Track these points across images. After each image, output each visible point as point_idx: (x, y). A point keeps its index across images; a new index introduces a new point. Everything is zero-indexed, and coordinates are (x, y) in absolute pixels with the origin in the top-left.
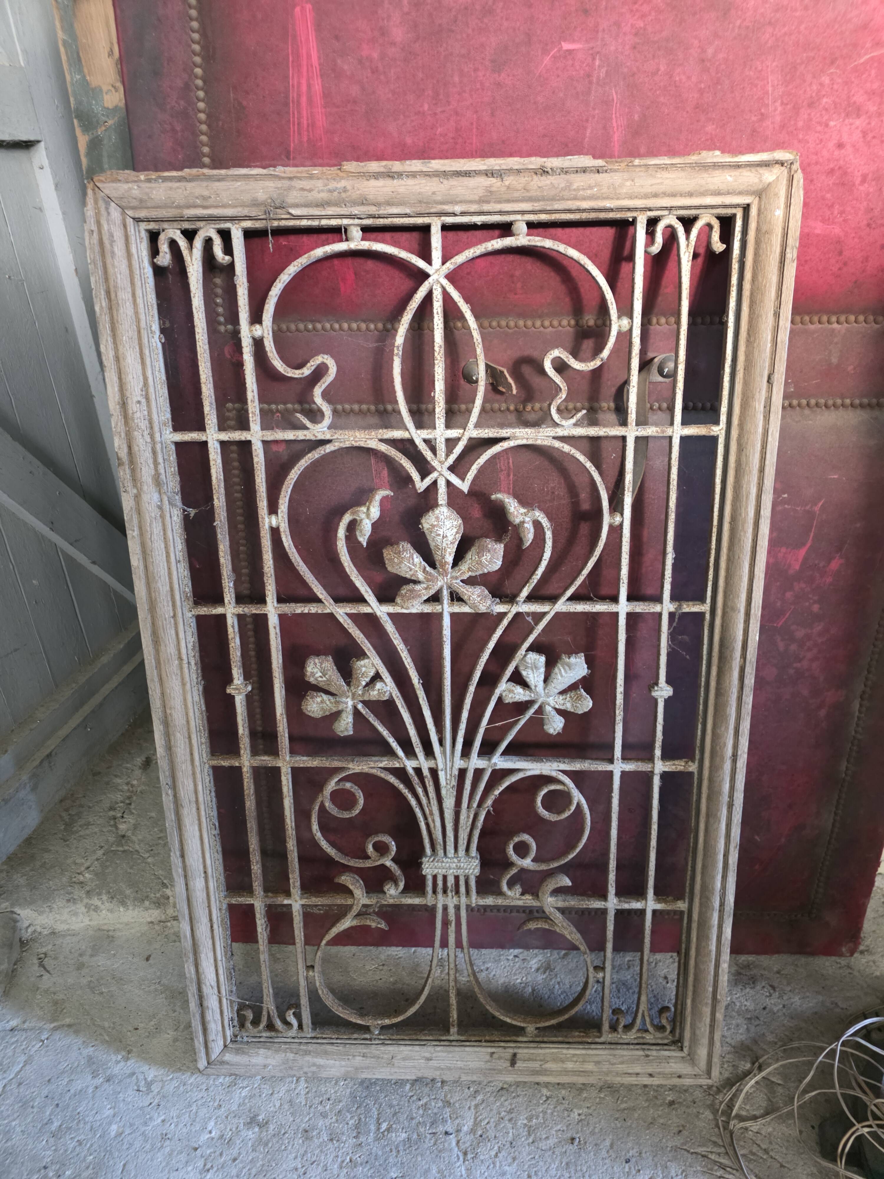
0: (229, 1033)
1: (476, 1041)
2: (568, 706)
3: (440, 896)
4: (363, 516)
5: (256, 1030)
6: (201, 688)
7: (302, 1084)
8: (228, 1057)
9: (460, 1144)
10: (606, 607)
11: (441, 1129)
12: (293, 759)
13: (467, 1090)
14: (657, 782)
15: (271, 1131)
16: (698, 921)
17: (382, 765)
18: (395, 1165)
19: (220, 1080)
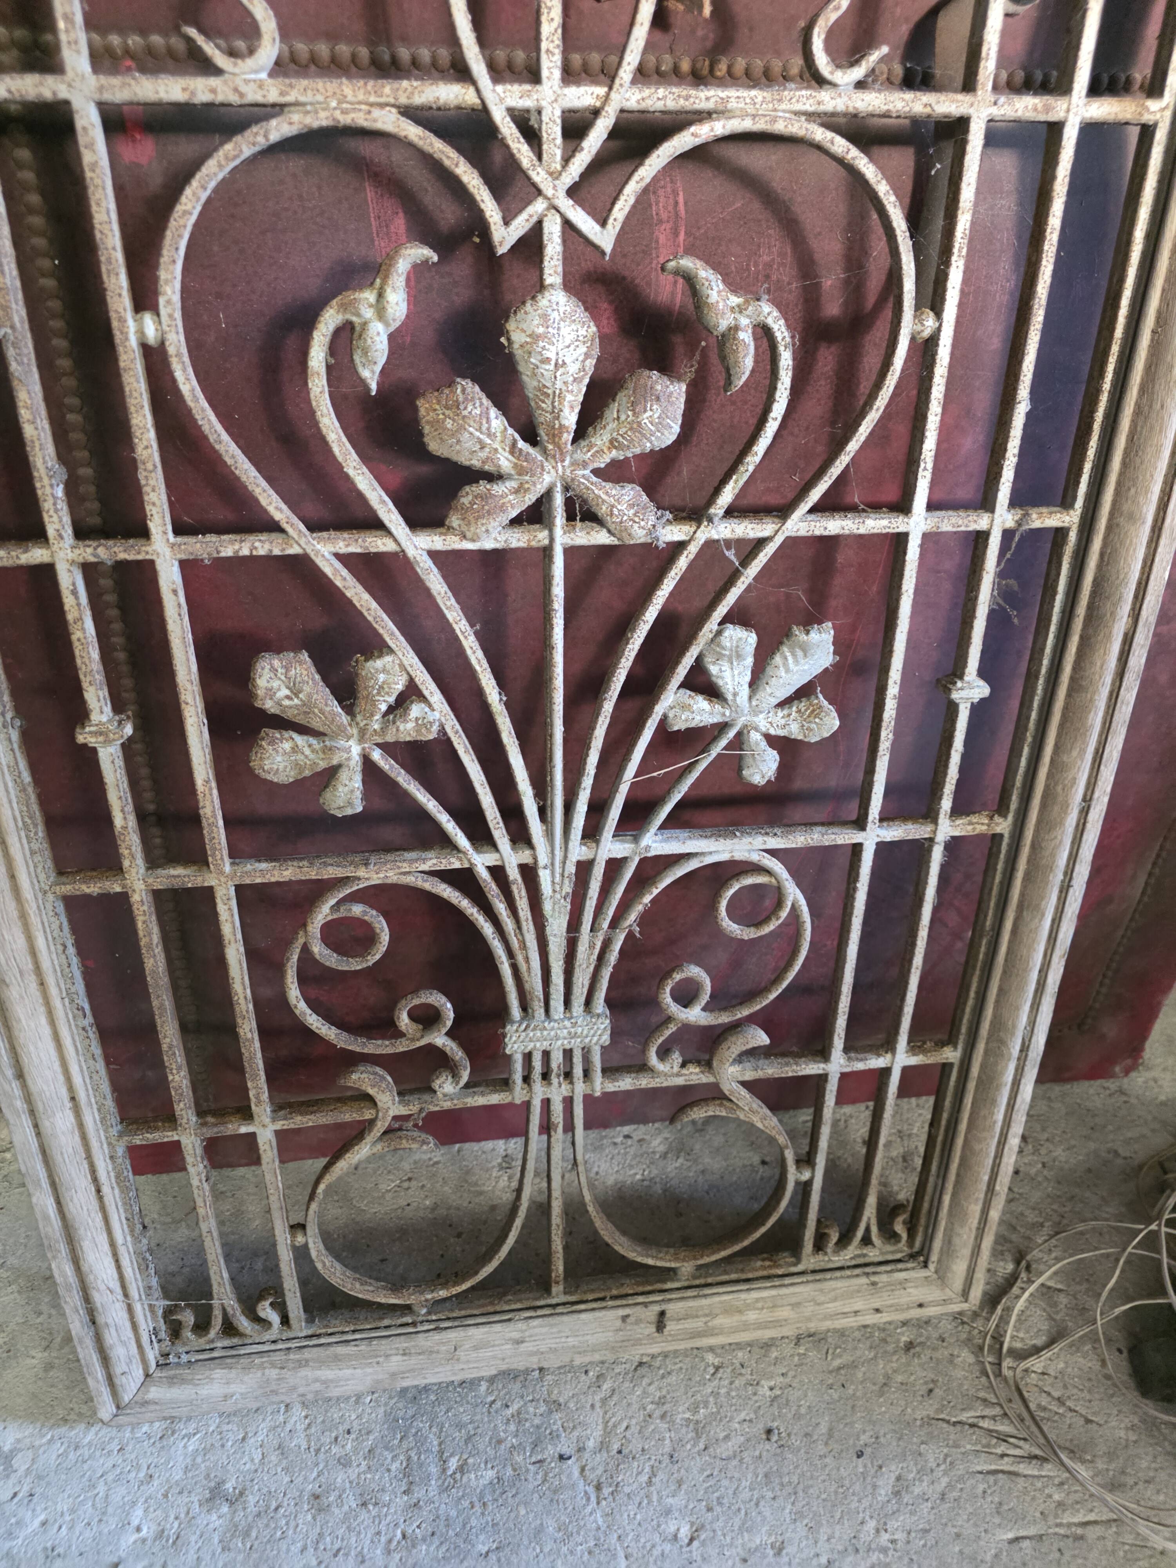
0: (152, 1356)
1: (596, 1300)
2: (794, 730)
3: (538, 1086)
4: (368, 313)
5: (202, 1341)
6: (15, 735)
7: (298, 1412)
8: (154, 1393)
9: (587, 1473)
10: (885, 522)
11: (551, 1451)
12: (239, 870)
13: (583, 1377)
14: (937, 856)
15: (251, 1508)
16: (979, 1077)
17: (425, 867)
18: (483, 1530)
19: (144, 1431)
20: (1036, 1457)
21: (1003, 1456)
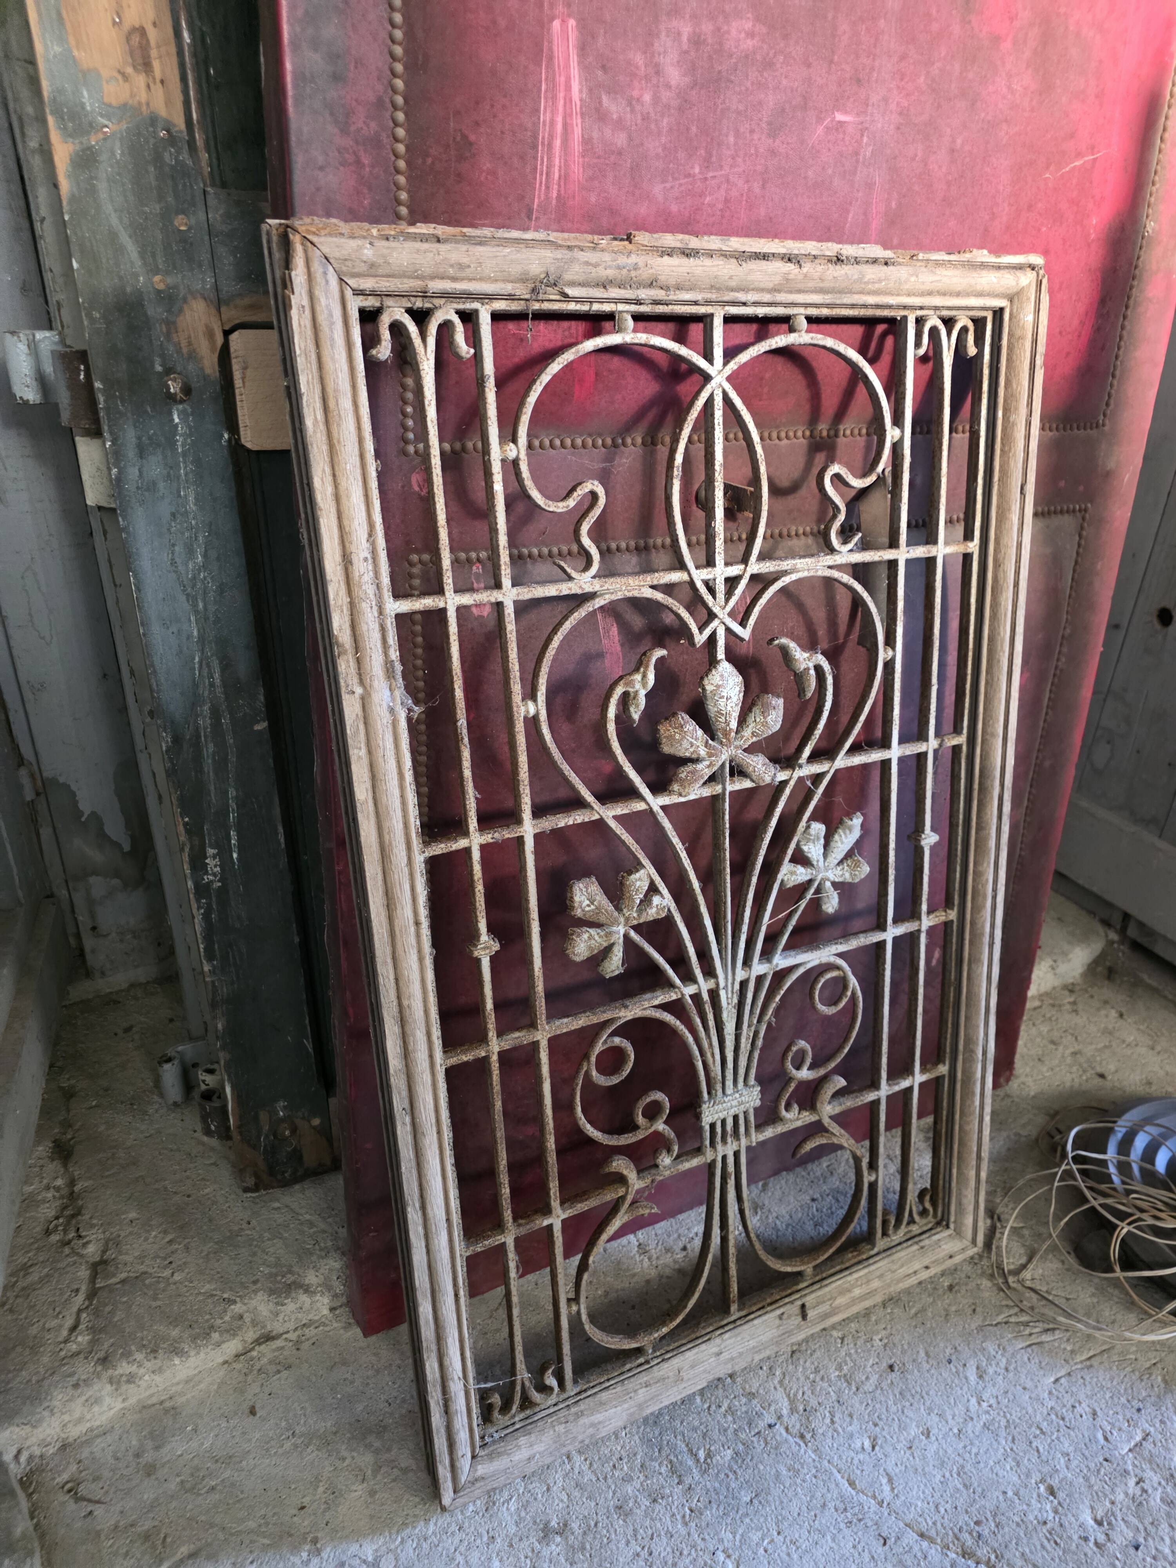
0: (477, 1437)
1: (759, 1309)
2: (847, 877)
3: (719, 1147)
4: (638, 686)
5: (507, 1418)
6: (432, 960)
7: (578, 1459)
8: (479, 1471)
9: (791, 1430)
10: (880, 754)
11: (762, 1425)
12: (552, 1026)
13: (761, 1372)
14: (923, 940)
15: (578, 1531)
16: (962, 1079)
17: (656, 1002)
18: (741, 1488)
19: (471, 1509)
20: (1048, 1330)
21: (1031, 1334)
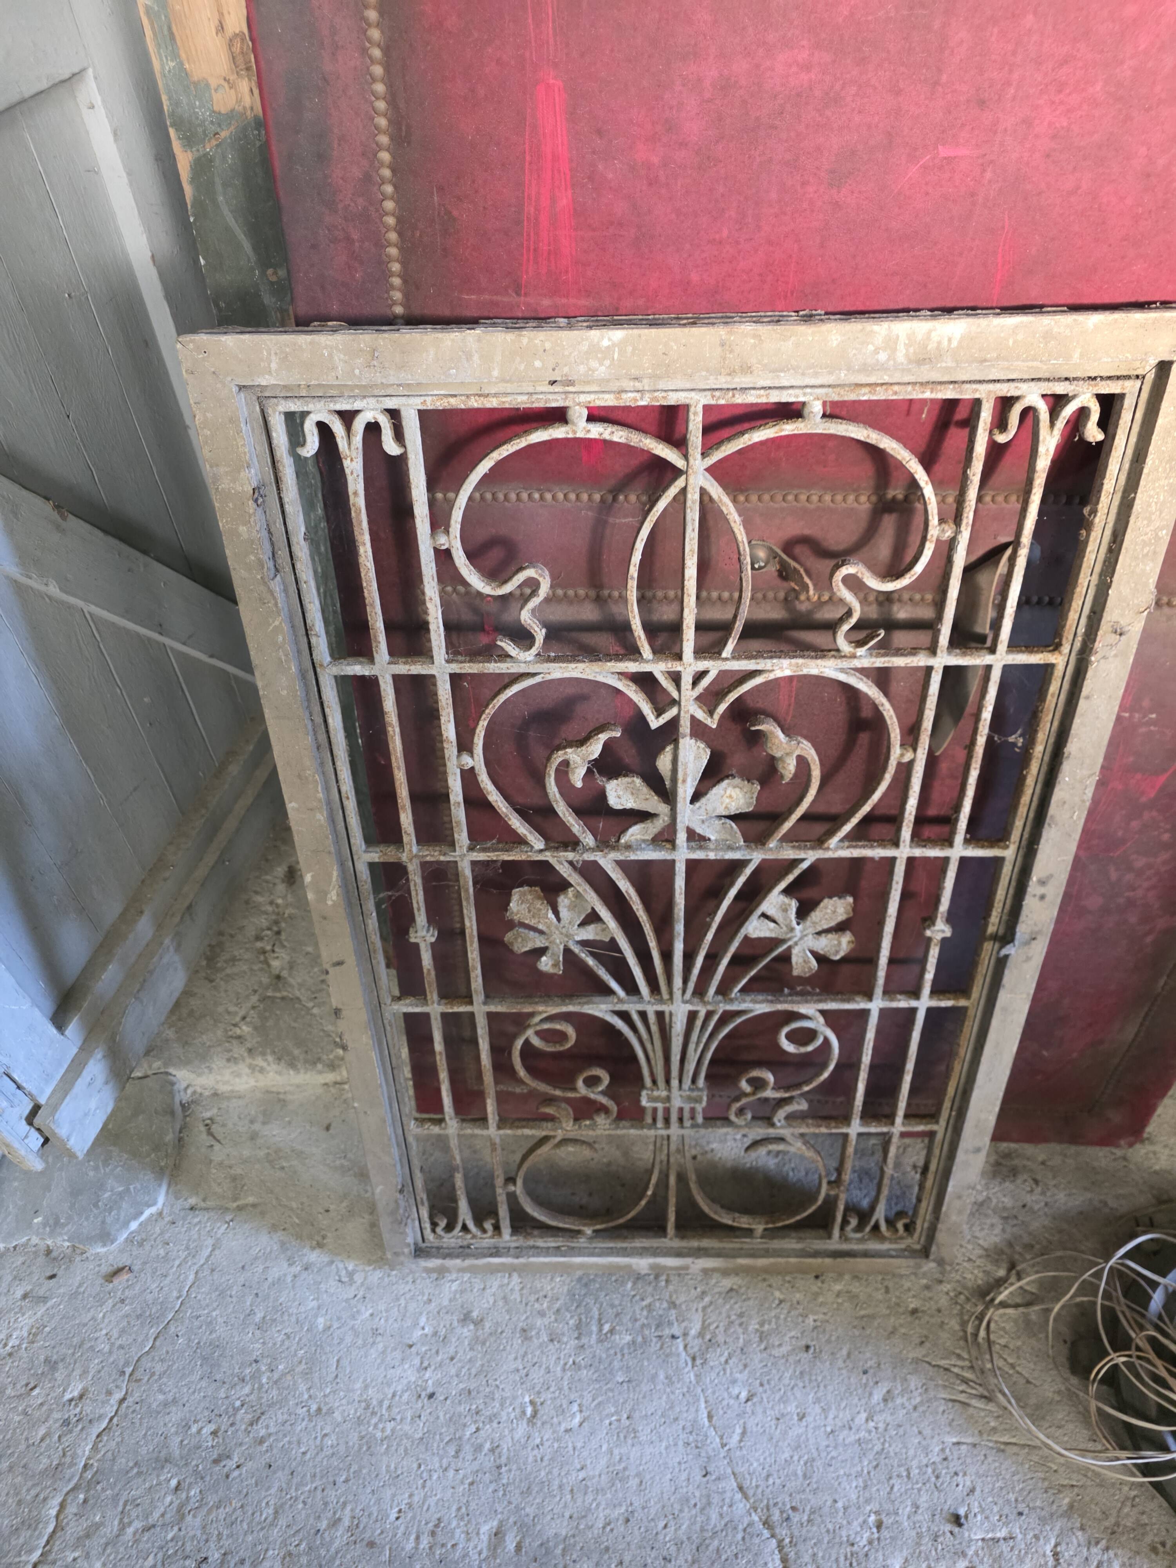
9: (688, 1348)
11: (667, 1332)
15: (487, 1330)
18: (621, 1369)
20: (985, 1397)
21: (962, 1392)
